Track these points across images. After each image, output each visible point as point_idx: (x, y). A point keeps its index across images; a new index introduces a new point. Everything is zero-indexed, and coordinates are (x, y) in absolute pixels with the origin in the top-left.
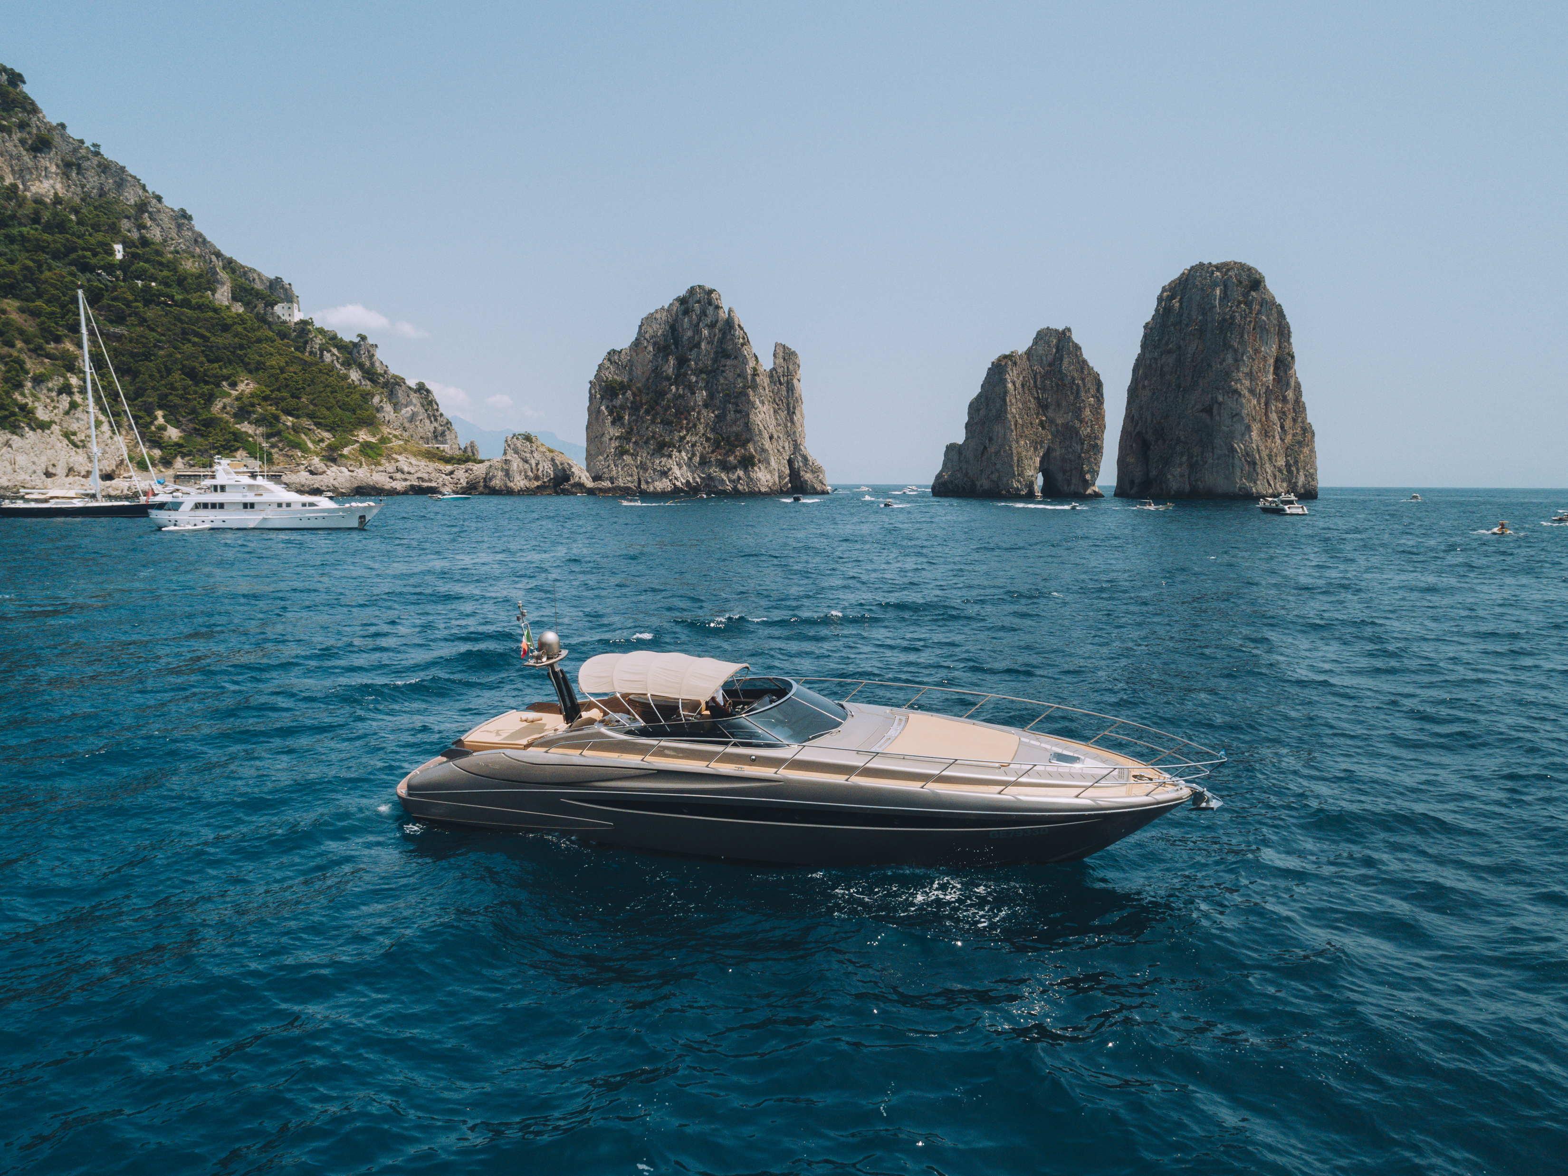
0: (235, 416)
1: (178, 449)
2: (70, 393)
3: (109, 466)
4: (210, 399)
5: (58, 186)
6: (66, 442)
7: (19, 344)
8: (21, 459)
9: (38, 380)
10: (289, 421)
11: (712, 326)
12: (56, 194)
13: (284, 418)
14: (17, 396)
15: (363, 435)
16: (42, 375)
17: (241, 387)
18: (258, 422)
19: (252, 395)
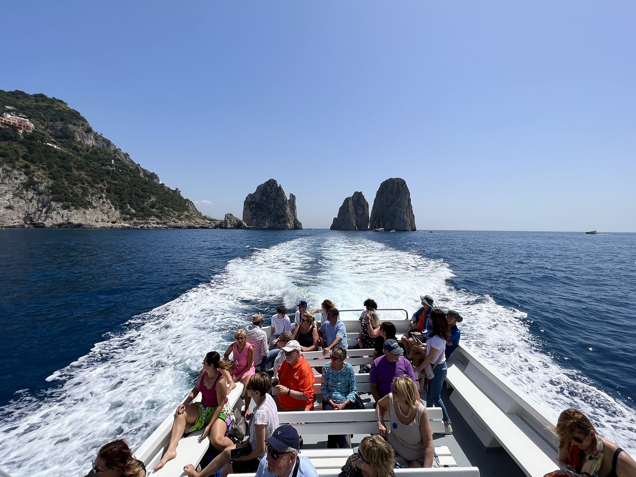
0: (150, 207)
1: (134, 215)
2: (103, 199)
3: (114, 219)
4: (143, 202)
5: (94, 143)
6: (101, 212)
7: (86, 184)
8: (88, 217)
9: (92, 195)
10: (166, 209)
11: (275, 188)
12: (93, 145)
13: (165, 208)
14: (86, 198)
15: (186, 213)
16: (94, 193)
17: (152, 199)
18: (157, 209)
19: (155, 201)
